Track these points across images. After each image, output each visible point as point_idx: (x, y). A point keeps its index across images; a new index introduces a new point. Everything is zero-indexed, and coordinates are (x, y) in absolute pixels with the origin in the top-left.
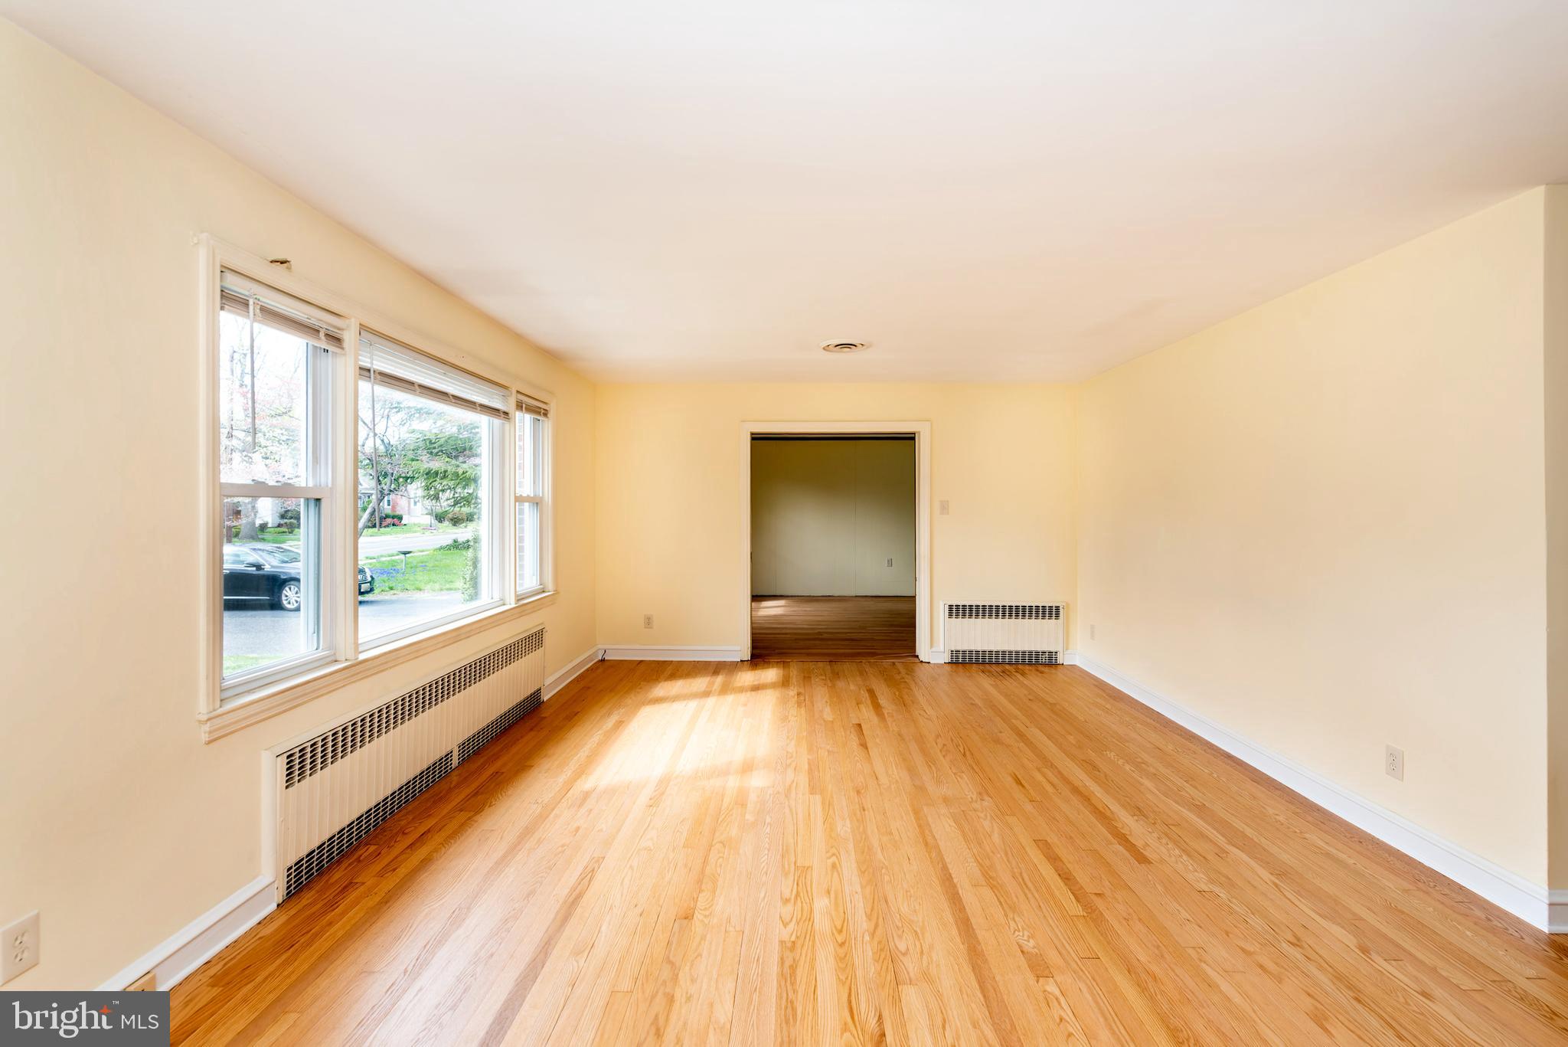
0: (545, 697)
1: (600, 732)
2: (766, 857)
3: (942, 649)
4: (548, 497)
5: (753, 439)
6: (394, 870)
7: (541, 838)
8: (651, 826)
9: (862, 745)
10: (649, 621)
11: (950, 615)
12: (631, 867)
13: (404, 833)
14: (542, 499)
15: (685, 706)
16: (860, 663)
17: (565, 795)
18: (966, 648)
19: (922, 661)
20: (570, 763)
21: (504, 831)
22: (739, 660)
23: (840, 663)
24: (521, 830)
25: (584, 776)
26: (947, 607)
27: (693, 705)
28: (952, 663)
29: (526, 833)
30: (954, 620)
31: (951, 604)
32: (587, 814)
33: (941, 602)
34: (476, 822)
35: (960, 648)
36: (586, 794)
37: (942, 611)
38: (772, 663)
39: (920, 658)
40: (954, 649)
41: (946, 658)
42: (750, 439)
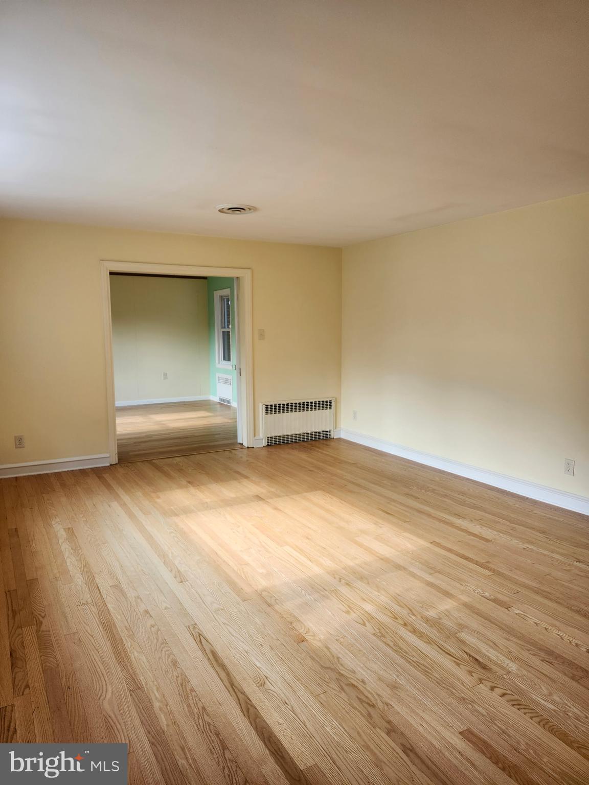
3: (261, 437)
5: (111, 273)
11: (267, 412)
15: (110, 507)
16: (206, 454)
17: (100, 591)
18: (277, 434)
19: (248, 447)
20: (69, 570)
21: (87, 631)
22: (109, 465)
23: (191, 456)
24: (100, 626)
25: (96, 576)
26: (265, 406)
27: (115, 504)
28: (268, 446)
29: (109, 627)
30: (269, 415)
31: (267, 404)
32: (139, 600)
33: (260, 403)
34: (49, 631)
35: (273, 435)
36: (117, 587)
37: (261, 410)
38: (138, 463)
39: (245, 444)
40: (269, 436)
41: (265, 443)
42: (109, 274)
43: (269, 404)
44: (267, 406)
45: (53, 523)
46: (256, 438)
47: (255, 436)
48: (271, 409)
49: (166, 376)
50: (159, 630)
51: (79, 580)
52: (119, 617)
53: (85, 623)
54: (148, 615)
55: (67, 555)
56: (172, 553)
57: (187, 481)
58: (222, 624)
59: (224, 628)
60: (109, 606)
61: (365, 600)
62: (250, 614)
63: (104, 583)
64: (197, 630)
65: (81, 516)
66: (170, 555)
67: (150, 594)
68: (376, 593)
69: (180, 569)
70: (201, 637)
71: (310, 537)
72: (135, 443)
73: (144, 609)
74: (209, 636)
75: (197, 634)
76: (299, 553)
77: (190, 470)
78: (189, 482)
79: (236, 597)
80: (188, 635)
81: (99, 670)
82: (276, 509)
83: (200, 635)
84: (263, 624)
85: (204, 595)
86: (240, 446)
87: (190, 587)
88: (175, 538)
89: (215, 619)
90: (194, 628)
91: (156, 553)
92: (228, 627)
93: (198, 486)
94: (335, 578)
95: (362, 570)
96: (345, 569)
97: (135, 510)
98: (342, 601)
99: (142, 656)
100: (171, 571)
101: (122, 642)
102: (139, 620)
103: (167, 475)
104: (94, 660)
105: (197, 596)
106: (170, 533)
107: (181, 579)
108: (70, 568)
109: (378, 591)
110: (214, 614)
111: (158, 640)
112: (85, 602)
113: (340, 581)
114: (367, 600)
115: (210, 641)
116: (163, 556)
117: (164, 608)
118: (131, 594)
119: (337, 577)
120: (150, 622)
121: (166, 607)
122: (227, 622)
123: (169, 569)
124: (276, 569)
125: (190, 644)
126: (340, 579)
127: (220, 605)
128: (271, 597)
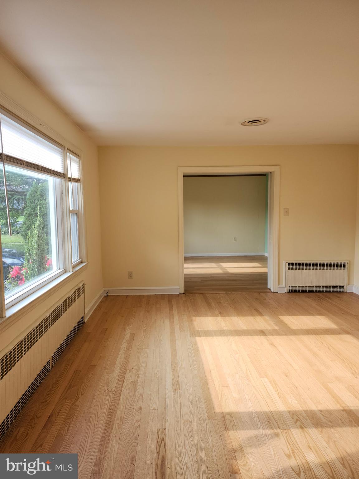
0: (86, 320)
1: (124, 341)
2: (259, 423)
3: (284, 286)
4: (82, 211)
5: (184, 176)
6: (41, 445)
7: (121, 416)
8: (182, 405)
9: (271, 344)
10: (130, 275)
11: (289, 268)
12: (184, 435)
13: (38, 418)
14: (78, 211)
15: (164, 322)
16: (242, 294)
17: (123, 384)
18: (297, 285)
19: (273, 292)
20: (116, 363)
21: (98, 413)
22: (179, 294)
23: (231, 294)
24: (107, 411)
25: (128, 371)
26: (287, 264)
27: (167, 322)
28: (289, 292)
29: (112, 413)
30: (291, 271)
31: (289, 262)
32: (141, 397)
33: (284, 262)
34: (78, 406)
35: (294, 285)
36: (134, 383)
37: (285, 267)
38: (196, 294)
39: (272, 290)
40: (290, 285)
41: (287, 290)
42: (183, 176)
43: (291, 262)
44: (289, 264)
45: (128, 328)
46: (280, 286)
47: (279, 284)
48: (291, 266)
49: (235, 239)
50: (139, 426)
51: (117, 372)
52: (122, 408)
53: (101, 406)
54: (140, 412)
55: (121, 352)
56: (182, 365)
57: (219, 312)
58: (182, 434)
59: (183, 440)
60: (122, 397)
61: (311, 449)
62: (208, 433)
63: (129, 377)
64: (163, 435)
65: (145, 326)
66: (179, 366)
67: (150, 394)
68: (324, 444)
69: (180, 379)
70: (163, 441)
71: (288, 374)
72: (202, 281)
73: (140, 406)
74: (168, 443)
75: (162, 438)
76: (273, 387)
77: (225, 304)
78: (220, 313)
79: (206, 413)
80: (155, 437)
81: (85, 448)
82: (272, 344)
83: (163, 439)
84: (213, 446)
85: (184, 405)
86: (269, 290)
87: (179, 395)
88: (190, 354)
89: (181, 429)
90: (163, 432)
91: (172, 362)
92: (186, 439)
93: (225, 316)
94: (293, 418)
95: (321, 416)
96: (306, 412)
97: (177, 328)
98: (289, 444)
99: (116, 445)
100: (173, 379)
101: (112, 429)
102: (132, 414)
103: (209, 305)
104: (87, 438)
105: (179, 405)
106: (189, 349)
107: (176, 387)
108: (118, 362)
109: (328, 443)
110: (182, 424)
111: (134, 434)
112: (110, 390)
113: (296, 423)
114: (313, 449)
115: (166, 448)
116: (175, 365)
117: (152, 409)
118: (139, 390)
119: (295, 417)
120: (138, 418)
121: (155, 408)
122: (187, 435)
123: (173, 377)
124: (247, 397)
125: (152, 445)
126: (297, 420)
127: (190, 418)
128: (231, 422)
